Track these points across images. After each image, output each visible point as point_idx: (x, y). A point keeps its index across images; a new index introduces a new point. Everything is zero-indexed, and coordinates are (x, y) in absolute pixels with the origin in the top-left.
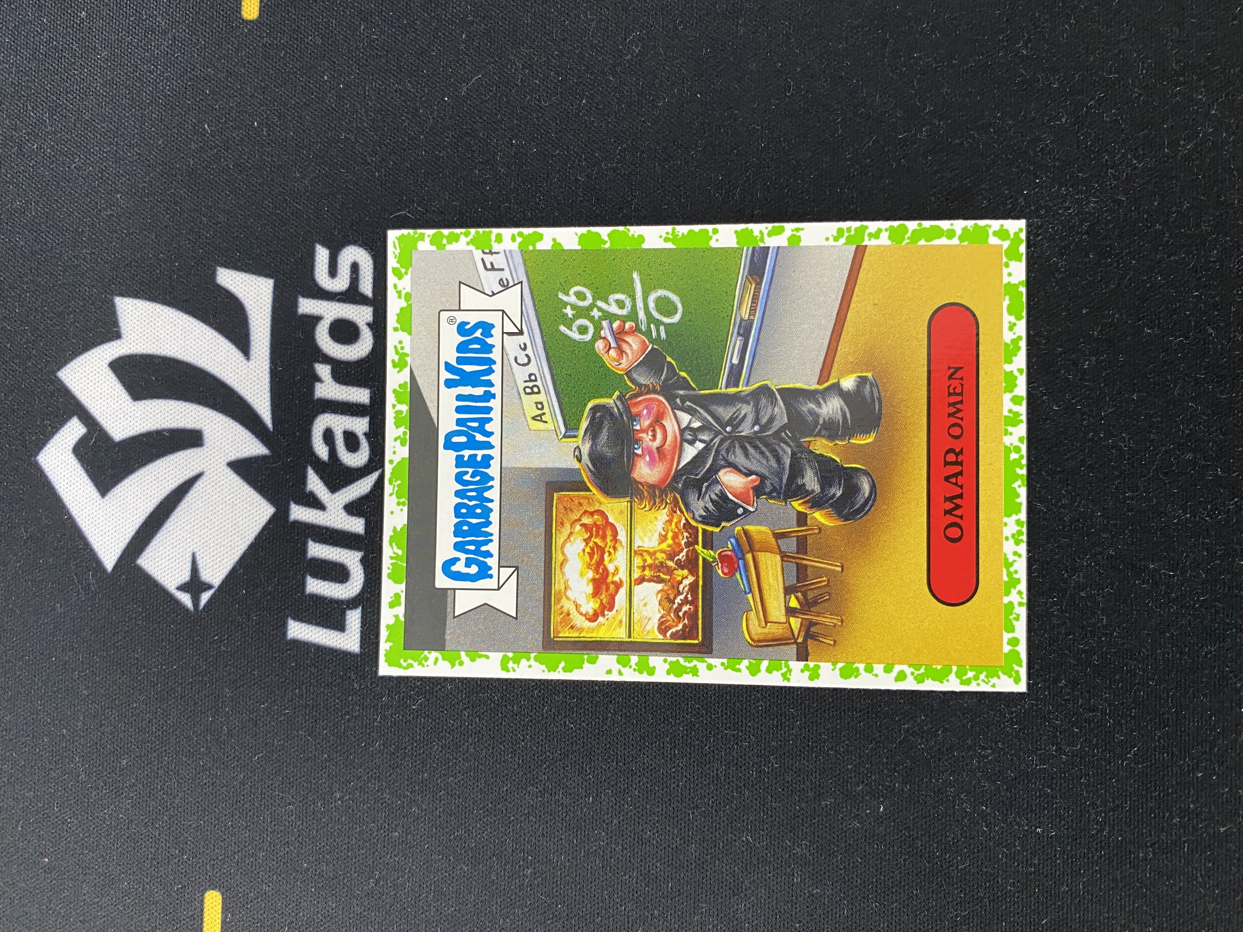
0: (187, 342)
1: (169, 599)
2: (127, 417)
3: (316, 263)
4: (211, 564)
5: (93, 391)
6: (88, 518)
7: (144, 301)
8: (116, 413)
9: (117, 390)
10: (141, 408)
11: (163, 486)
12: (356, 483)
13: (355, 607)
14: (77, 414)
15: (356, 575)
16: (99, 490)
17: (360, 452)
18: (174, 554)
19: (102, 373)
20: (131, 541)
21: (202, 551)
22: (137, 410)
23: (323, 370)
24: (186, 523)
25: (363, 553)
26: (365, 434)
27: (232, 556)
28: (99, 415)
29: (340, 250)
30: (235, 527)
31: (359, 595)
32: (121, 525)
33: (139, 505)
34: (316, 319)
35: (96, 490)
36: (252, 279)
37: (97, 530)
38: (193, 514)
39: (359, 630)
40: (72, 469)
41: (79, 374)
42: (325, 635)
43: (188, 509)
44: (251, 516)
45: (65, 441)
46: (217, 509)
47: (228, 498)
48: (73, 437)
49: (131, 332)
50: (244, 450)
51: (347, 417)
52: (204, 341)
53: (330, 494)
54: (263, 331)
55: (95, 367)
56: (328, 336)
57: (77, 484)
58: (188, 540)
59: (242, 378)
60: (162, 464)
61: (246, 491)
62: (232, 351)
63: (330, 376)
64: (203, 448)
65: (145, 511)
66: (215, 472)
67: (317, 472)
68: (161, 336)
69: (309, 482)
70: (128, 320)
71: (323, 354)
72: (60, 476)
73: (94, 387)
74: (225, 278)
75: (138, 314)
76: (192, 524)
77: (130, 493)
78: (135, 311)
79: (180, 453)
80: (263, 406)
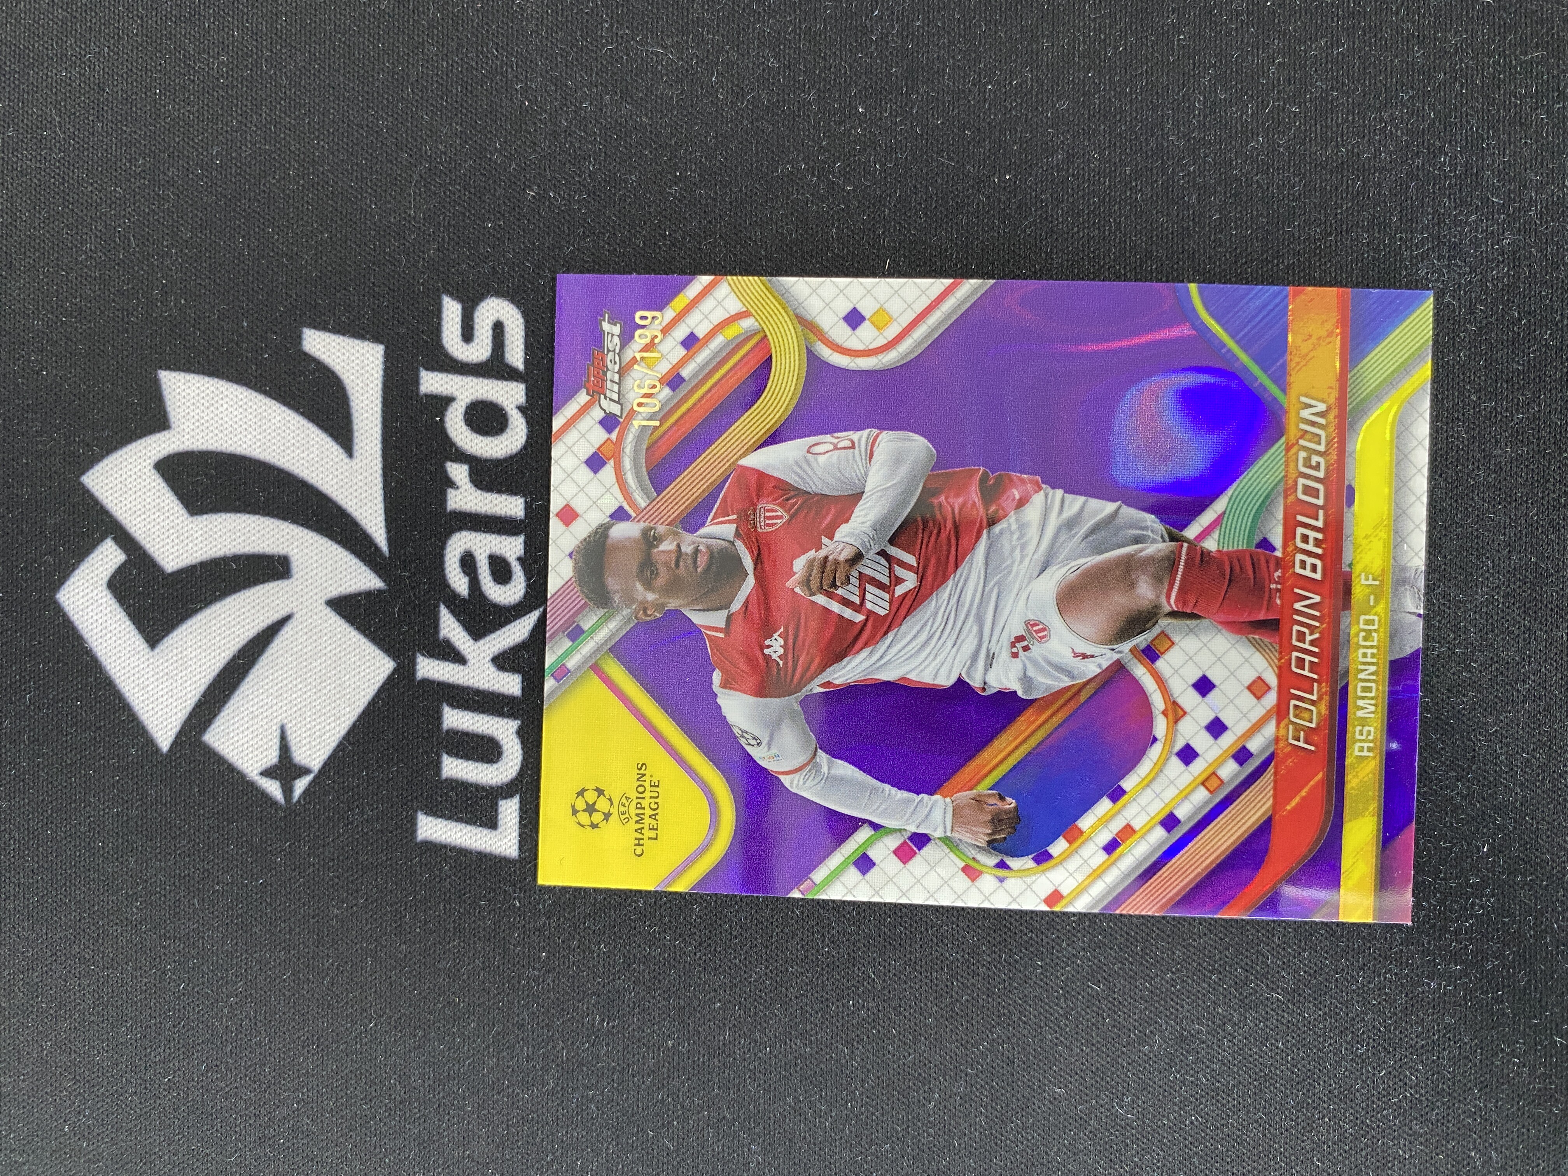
0: (265, 434)
1: (250, 789)
2: (182, 538)
3: (444, 323)
4: (308, 740)
6: (132, 678)
7: (201, 377)
8: (167, 534)
9: (167, 502)
10: (201, 526)
11: (237, 633)
12: (508, 627)
13: (512, 796)
14: (111, 535)
15: (510, 751)
16: (147, 641)
17: (513, 584)
18: (255, 727)
19: (144, 477)
20: (194, 709)
21: (294, 722)
22: (196, 528)
23: (458, 472)
24: (270, 685)
25: (519, 722)
26: (519, 559)
27: (337, 729)
28: (144, 536)
29: (477, 304)
30: (338, 689)
31: (516, 779)
32: (179, 688)
33: (203, 661)
34: (446, 401)
35: (142, 640)
36: (352, 344)
37: (146, 696)
38: (280, 672)
39: (516, 827)
40: (107, 611)
41: (112, 479)
42: (469, 835)
43: (272, 664)
44: (362, 674)
45: (97, 572)
46: (314, 665)
47: (329, 649)
48: (106, 566)
49: (183, 421)
50: (350, 583)
51: (494, 536)
52: (288, 432)
53: (472, 641)
54: (370, 419)
55: (134, 470)
56: (463, 424)
57: (114, 632)
58: (275, 708)
59: (341, 483)
60: (234, 603)
61: (354, 640)
62: (327, 446)
63: (467, 480)
64: (291, 580)
65: (213, 668)
66: (310, 614)
67: (452, 612)
68: (226, 426)
69: (442, 625)
70: (179, 404)
71: (457, 449)
72: (91, 621)
73: (134, 497)
74: (314, 343)
75: (192, 394)
76: (280, 685)
77: (189, 644)
78: (188, 391)
79: (258, 588)
80: (374, 522)
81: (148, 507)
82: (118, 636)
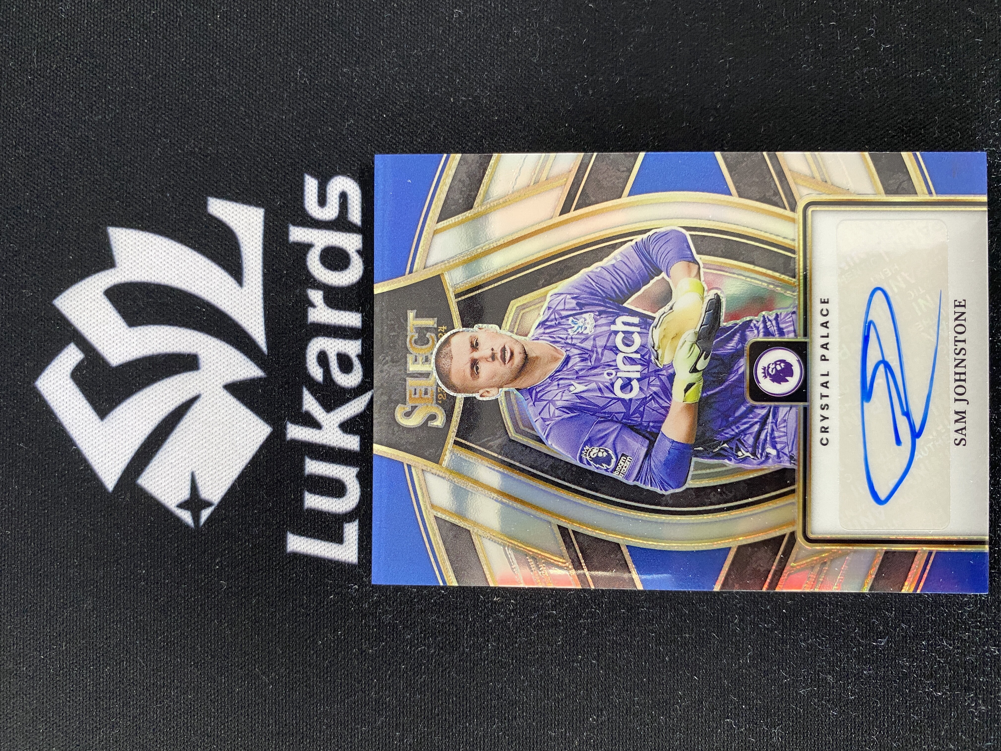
0: (181, 270)
1: (170, 516)
2: (123, 342)
3: (306, 193)
4: (210, 482)
5: (89, 318)
6: (88, 440)
7: (137, 231)
8: (113, 339)
9: (113, 317)
10: (136, 334)
11: (161, 408)
12: (350, 403)
13: (353, 521)
14: (74, 341)
15: (352, 489)
16: (98, 415)
17: (354, 372)
18: (173, 474)
19: (97, 300)
20: (131, 462)
21: (200, 470)
22: (133, 336)
23: (316, 296)
24: (184, 444)
25: (358, 469)
26: (358, 356)
27: (231, 474)
28: (96, 341)
29: (329, 180)
30: (232, 447)
31: (356, 508)
32: (121, 447)
33: (138, 427)
34: (307, 247)
35: (95, 414)
36: (242, 208)
37: (97, 452)
38: (191, 436)
39: (356, 542)
40: (70, 394)
41: (75, 302)
42: (323, 548)
43: (186, 430)
44: (249, 436)
45: (64, 366)
46: (215, 430)
47: (225, 419)
48: (70, 362)
49: (124, 261)
50: (240, 373)
51: (341, 340)
53: (325, 413)
54: (255, 259)
55: (90, 295)
56: (319, 262)
57: (76, 408)
58: (187, 461)
59: (235, 304)
60: (159, 387)
61: (243, 412)
62: (225, 278)
63: (322, 301)
64: (200, 371)
65: (144, 432)
66: (212, 395)
67: (312, 393)
68: (154, 265)
69: (305, 402)
70: (122, 250)
71: (315, 280)
72: (59, 400)
73: (90, 314)
74: (216, 207)
75: (131, 243)
76: (191, 445)
77: (128, 415)
78: (128, 241)
79: (176, 377)
80: (257, 330)
81: (99, 321)
82: (79, 410)
